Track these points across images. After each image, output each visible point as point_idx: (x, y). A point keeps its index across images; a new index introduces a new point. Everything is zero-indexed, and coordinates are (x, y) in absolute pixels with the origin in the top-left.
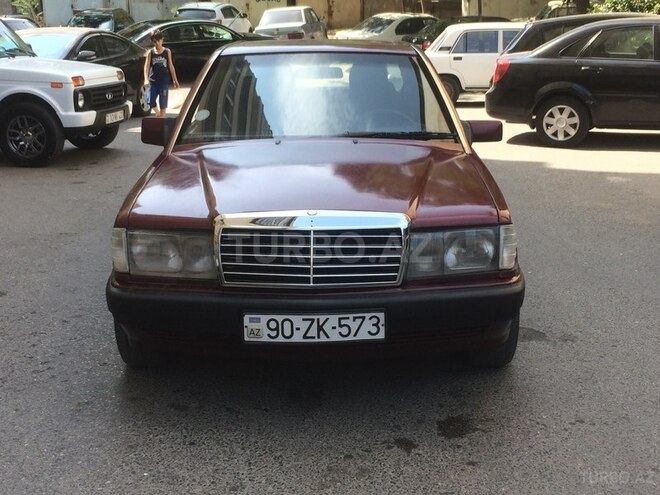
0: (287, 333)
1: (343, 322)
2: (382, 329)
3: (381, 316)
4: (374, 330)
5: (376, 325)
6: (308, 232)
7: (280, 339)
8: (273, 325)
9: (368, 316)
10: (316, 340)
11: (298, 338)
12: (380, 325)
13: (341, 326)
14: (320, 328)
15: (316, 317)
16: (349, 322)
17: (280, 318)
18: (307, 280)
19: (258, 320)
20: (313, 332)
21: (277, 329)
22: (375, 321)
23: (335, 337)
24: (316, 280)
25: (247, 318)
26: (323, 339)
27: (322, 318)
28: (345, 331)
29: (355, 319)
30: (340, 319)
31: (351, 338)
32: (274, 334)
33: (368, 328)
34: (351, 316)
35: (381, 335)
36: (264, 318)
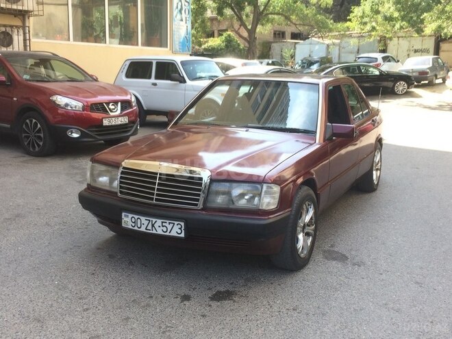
0: (139, 226)
1: (164, 224)
2: (183, 231)
3: (183, 224)
4: (179, 231)
5: (180, 229)
6: (157, 174)
7: (136, 228)
8: (133, 220)
9: (176, 223)
10: (151, 232)
11: (143, 229)
12: (182, 229)
13: (163, 226)
14: (153, 226)
15: (151, 219)
16: (167, 225)
17: (136, 217)
18: (152, 199)
19: (127, 216)
20: (150, 227)
21: (134, 222)
22: (179, 226)
23: (160, 232)
24: (157, 200)
25: (123, 214)
26: (154, 232)
27: (154, 220)
28: (165, 229)
29: (169, 223)
30: (162, 222)
31: (167, 234)
32: (133, 225)
33: (176, 230)
34: (168, 222)
35: (182, 235)
36: (130, 216)
